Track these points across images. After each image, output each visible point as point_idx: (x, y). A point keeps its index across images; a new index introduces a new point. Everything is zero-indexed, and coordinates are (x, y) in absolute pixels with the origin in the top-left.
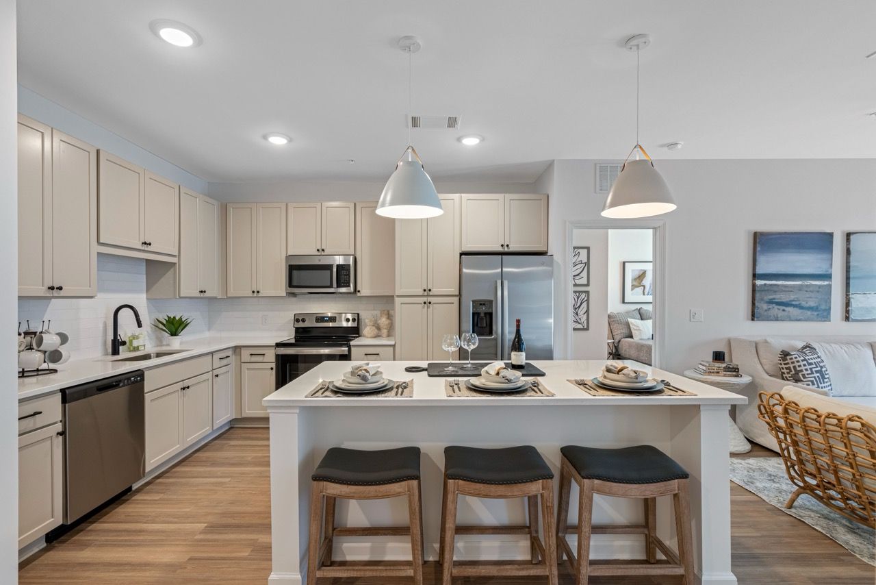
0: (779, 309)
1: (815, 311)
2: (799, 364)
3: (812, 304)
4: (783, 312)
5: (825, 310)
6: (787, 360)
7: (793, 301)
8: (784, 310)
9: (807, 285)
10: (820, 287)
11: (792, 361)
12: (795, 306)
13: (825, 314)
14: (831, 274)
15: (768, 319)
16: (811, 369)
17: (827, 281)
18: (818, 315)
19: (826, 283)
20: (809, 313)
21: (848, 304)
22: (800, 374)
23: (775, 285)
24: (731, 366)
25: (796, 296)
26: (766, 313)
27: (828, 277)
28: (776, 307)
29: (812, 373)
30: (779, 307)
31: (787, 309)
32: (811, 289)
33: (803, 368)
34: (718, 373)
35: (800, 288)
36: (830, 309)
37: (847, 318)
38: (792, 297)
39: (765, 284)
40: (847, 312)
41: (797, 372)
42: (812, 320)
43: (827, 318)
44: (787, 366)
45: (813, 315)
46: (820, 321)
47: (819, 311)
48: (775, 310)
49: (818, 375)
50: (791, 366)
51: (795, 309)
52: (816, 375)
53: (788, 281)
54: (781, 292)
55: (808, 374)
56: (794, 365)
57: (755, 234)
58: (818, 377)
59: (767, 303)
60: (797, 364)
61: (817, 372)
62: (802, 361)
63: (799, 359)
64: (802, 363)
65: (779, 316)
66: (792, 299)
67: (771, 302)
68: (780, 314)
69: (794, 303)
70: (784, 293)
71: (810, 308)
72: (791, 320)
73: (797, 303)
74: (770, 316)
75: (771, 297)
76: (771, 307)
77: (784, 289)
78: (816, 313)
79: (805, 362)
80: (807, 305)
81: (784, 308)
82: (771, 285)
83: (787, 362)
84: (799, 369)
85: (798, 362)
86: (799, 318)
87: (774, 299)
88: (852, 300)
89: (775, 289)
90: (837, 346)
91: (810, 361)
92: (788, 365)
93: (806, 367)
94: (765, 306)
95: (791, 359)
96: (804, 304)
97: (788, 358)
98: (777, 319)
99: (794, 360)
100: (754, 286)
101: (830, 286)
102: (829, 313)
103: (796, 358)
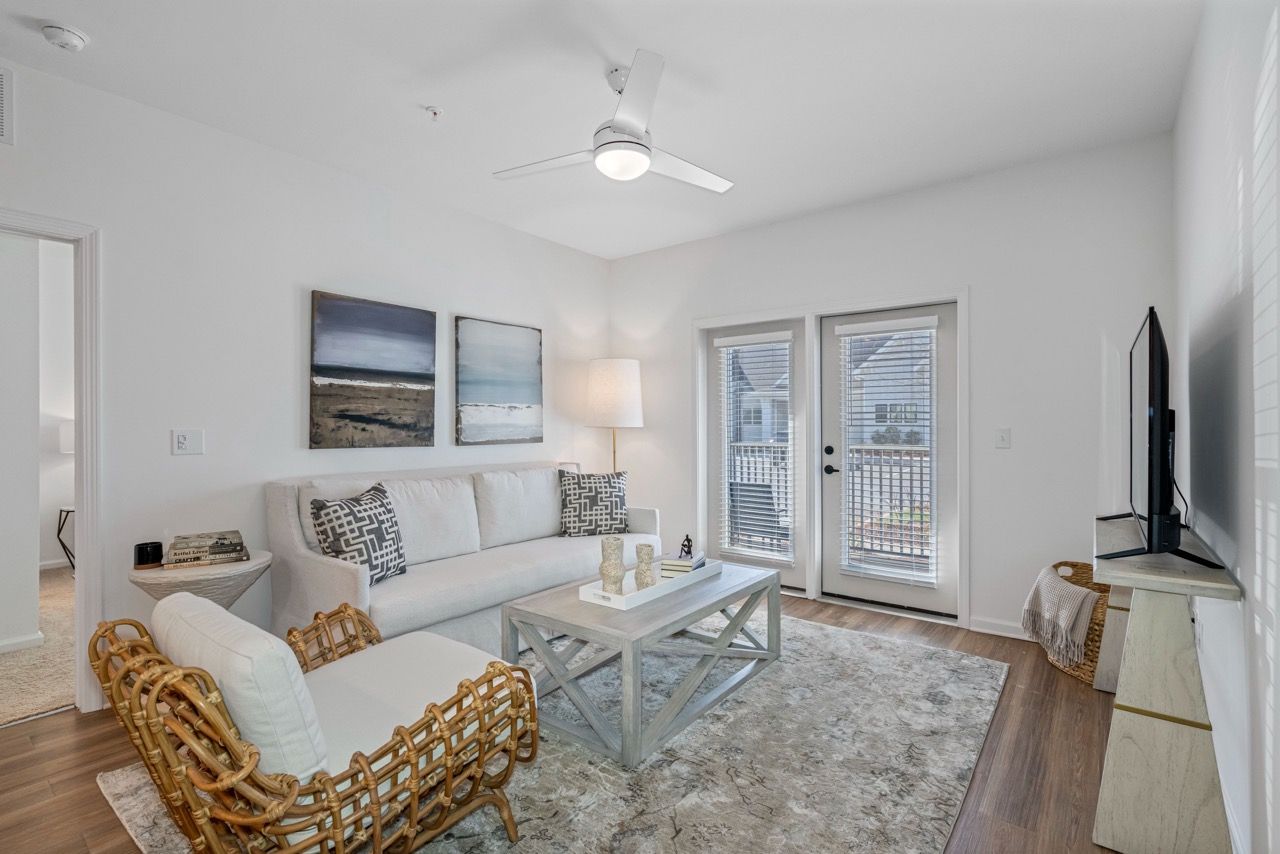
0: (356, 428)
1: (412, 430)
2: (340, 522)
3: (408, 419)
4: (364, 433)
5: (426, 429)
6: (321, 517)
7: (379, 414)
8: (364, 430)
9: (400, 389)
10: (418, 392)
11: (329, 517)
12: (382, 423)
13: (426, 434)
14: (434, 375)
15: (338, 444)
16: (360, 528)
17: (429, 384)
18: (416, 436)
19: (427, 387)
20: (403, 433)
21: (458, 420)
22: (342, 540)
23: (349, 387)
24: (226, 542)
25: (383, 407)
26: (333, 434)
27: (429, 378)
28: (351, 424)
29: (362, 535)
30: (356, 424)
31: (370, 427)
32: (406, 396)
33: (347, 528)
34: (198, 559)
35: (389, 394)
36: (433, 427)
37: (458, 442)
38: (377, 408)
39: (331, 385)
40: (458, 431)
41: (338, 537)
42: (408, 445)
43: (429, 440)
44: (321, 528)
45: (409, 436)
46: (419, 446)
47: (417, 430)
48: (350, 430)
49: (373, 536)
50: (328, 527)
51: (382, 426)
52: (367, 538)
53: (370, 380)
54: (358, 398)
55: (353, 539)
56: (331, 525)
57: (313, 292)
58: (372, 540)
59: (335, 416)
60: (336, 523)
61: (370, 532)
62: (346, 515)
63: (341, 513)
64: (344, 520)
65: (356, 439)
66: (377, 411)
67: (342, 415)
68: (358, 436)
69: (380, 417)
70: (364, 401)
71: (405, 426)
72: (376, 445)
73: (385, 418)
74: (341, 440)
75: (342, 407)
76: (342, 423)
77: (363, 394)
78: (413, 434)
79: (351, 518)
80: (400, 422)
81: (364, 425)
82: (342, 386)
83: (320, 521)
84: (339, 531)
85: (338, 518)
86: (388, 442)
87: (347, 411)
88: (462, 414)
89: (348, 393)
90: (428, 484)
91: (359, 515)
92: (324, 527)
93: (351, 527)
94: (331, 423)
95: (328, 514)
96: (395, 419)
97: (323, 513)
98: (352, 445)
99: (333, 516)
100: (313, 385)
101: (432, 392)
102: (432, 435)
103: (335, 511)
